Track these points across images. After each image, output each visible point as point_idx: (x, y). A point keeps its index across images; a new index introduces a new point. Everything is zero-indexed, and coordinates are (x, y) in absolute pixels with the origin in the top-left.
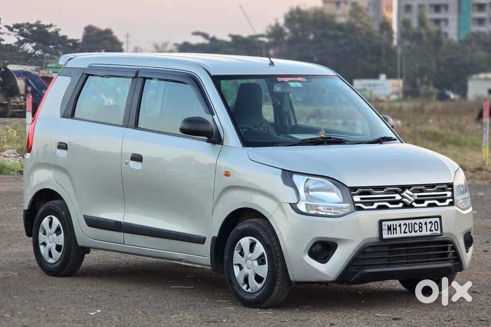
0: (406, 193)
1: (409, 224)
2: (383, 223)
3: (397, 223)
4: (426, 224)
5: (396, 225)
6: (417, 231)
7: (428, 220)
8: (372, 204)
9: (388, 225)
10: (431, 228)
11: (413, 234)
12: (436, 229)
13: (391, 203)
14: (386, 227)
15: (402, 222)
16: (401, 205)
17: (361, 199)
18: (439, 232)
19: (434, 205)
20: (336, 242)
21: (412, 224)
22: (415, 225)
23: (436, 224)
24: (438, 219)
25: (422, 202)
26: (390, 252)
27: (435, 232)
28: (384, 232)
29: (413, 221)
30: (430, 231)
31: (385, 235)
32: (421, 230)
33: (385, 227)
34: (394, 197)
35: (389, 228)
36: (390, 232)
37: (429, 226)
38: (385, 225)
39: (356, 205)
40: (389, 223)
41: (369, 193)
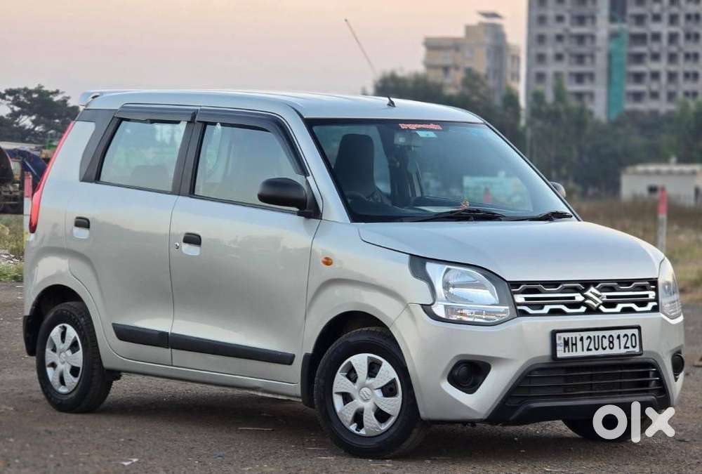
0: (591, 292)
2: (558, 335)
3: (578, 335)
4: (619, 337)
5: (576, 338)
8: (541, 307)
9: (564, 339)
10: (626, 344)
12: (634, 345)
13: (570, 306)
14: (563, 342)
15: (585, 335)
16: (583, 309)
17: (526, 299)
18: (637, 350)
19: (630, 310)
20: (487, 361)
22: (604, 339)
23: (633, 337)
24: (636, 331)
25: (613, 305)
26: (567, 379)
27: (631, 349)
28: (558, 348)
29: (601, 333)
30: (625, 347)
31: (561, 353)
33: (560, 342)
34: (573, 298)
35: (566, 343)
36: (567, 349)
37: (623, 340)
38: (560, 338)
39: (519, 308)
40: (567, 335)
41: (537, 291)
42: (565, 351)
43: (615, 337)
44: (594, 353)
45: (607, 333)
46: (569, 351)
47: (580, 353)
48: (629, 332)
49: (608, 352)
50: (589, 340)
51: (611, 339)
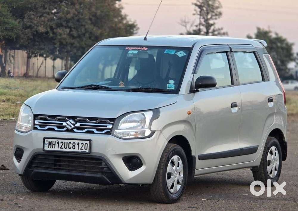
0: (70, 122)
1: (65, 142)
2: (46, 140)
3: (57, 141)
5: (55, 142)
6: (71, 148)
7: (80, 142)
9: (49, 142)
11: (68, 150)
12: (86, 148)
14: (48, 143)
15: (60, 141)
18: (87, 151)
21: (67, 142)
22: (70, 144)
23: (86, 145)
24: (88, 142)
27: (84, 150)
28: (45, 146)
29: (69, 141)
31: (47, 148)
32: (74, 147)
35: (50, 144)
36: (50, 146)
38: (47, 141)
40: (50, 140)
42: (49, 147)
43: (76, 144)
44: (64, 150)
45: (72, 141)
46: (51, 148)
47: (56, 149)
48: (84, 142)
49: (72, 150)
50: (62, 143)
51: (74, 144)
